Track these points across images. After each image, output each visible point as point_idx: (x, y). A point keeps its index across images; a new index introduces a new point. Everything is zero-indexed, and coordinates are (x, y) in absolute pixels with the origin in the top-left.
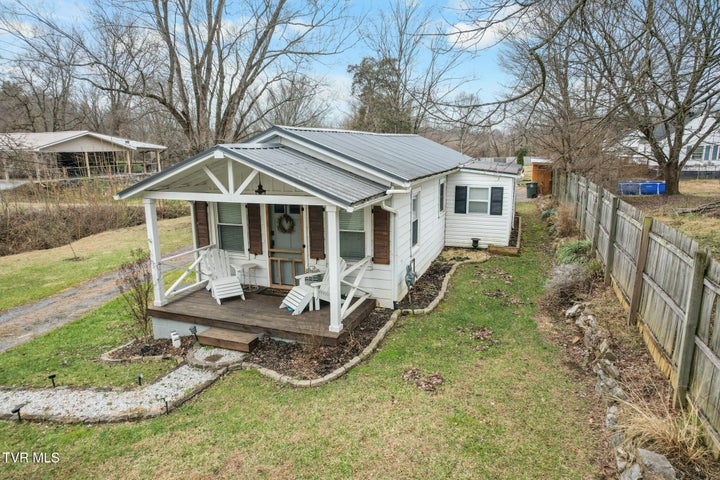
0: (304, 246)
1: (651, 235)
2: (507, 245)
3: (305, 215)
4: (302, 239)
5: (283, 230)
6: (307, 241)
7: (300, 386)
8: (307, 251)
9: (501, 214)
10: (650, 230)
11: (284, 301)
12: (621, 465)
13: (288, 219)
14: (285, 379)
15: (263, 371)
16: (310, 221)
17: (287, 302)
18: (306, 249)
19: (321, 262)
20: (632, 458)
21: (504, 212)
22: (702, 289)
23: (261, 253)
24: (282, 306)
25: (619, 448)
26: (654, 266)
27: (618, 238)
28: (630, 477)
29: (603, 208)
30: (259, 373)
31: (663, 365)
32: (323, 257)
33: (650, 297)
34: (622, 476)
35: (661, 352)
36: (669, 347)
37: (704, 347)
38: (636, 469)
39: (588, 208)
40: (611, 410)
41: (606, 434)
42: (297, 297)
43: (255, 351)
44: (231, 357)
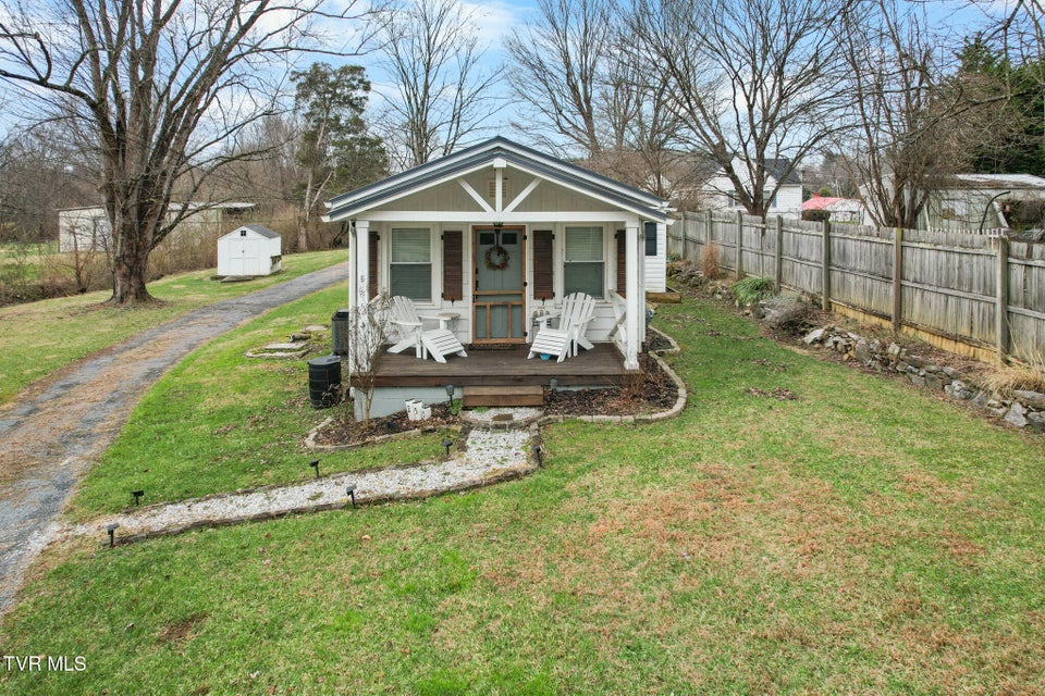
0: (525, 284)
1: (905, 244)
2: (664, 290)
3: (529, 244)
4: (523, 276)
5: (492, 266)
6: (529, 277)
8: (529, 290)
9: (655, 254)
10: (902, 239)
11: (532, 349)
12: (1001, 411)
13: (501, 251)
14: (629, 418)
16: (535, 252)
18: (527, 288)
19: (548, 303)
20: (1008, 402)
21: (658, 251)
22: (1007, 266)
23: (460, 298)
24: (530, 356)
25: (991, 401)
26: (918, 269)
27: (835, 260)
28: (1016, 414)
29: (784, 238)
30: (582, 421)
31: (962, 349)
32: (552, 295)
33: (917, 299)
34: (1006, 418)
35: (957, 339)
36: (964, 331)
37: (1020, 309)
38: (1017, 408)
39: (744, 243)
40: (955, 383)
41: (962, 402)
42: (552, 340)
43: (547, 404)
44: (524, 414)
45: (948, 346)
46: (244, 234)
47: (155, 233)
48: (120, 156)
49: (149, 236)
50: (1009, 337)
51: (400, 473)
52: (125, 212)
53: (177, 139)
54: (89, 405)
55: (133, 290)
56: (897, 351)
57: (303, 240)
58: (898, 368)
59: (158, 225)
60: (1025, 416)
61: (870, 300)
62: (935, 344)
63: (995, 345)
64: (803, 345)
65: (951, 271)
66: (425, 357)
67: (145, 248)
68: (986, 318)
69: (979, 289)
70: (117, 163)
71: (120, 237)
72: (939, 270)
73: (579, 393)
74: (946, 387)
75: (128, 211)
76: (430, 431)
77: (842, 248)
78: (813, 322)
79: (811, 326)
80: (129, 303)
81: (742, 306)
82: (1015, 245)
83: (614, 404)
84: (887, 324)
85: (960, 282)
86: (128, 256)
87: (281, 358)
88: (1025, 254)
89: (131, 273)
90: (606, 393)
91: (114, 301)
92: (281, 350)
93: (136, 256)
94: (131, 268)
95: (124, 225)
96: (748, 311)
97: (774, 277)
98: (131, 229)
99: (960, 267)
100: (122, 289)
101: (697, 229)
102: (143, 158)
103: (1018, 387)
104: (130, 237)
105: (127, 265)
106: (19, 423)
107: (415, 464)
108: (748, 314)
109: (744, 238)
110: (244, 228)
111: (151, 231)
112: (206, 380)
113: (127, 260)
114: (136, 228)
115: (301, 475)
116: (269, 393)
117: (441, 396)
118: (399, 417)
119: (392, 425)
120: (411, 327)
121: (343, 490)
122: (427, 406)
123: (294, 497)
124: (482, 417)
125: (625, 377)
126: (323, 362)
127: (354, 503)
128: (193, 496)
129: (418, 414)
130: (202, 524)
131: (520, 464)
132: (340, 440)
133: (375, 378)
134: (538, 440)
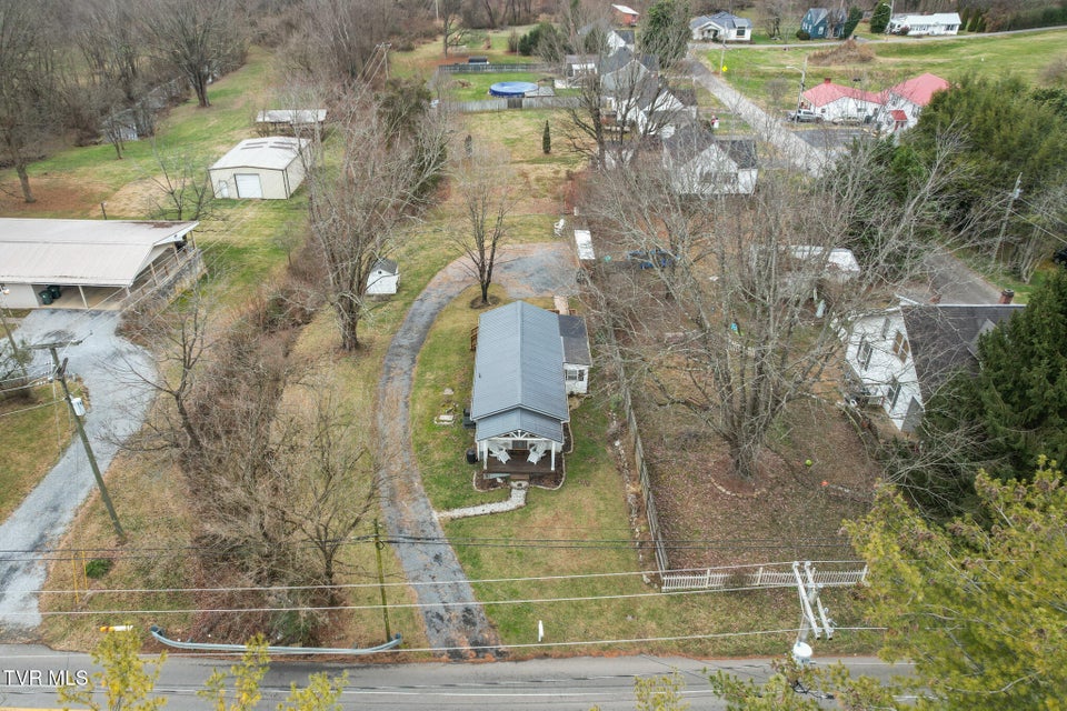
2: (586, 393)
7: (555, 490)
11: (528, 459)
14: (548, 489)
15: (539, 487)
17: (530, 459)
24: (527, 461)
30: (537, 487)
42: (534, 458)
43: (530, 480)
44: (525, 484)
46: (380, 273)
51: (498, 504)
55: (354, 345)
56: (626, 466)
58: (624, 471)
64: (613, 446)
66: (500, 460)
73: (538, 476)
76: (503, 487)
79: (619, 438)
80: (354, 351)
81: (610, 409)
83: (546, 482)
87: (448, 426)
89: (352, 339)
90: (545, 477)
91: (347, 351)
92: (446, 421)
96: (610, 413)
100: (349, 345)
107: (501, 501)
108: (610, 415)
110: (379, 270)
115: (478, 502)
116: (452, 453)
117: (505, 475)
118: (495, 480)
119: (493, 483)
120: (496, 453)
121: (488, 508)
122: (502, 478)
123: (479, 510)
124: (514, 484)
125: (550, 474)
126: (471, 453)
127: (491, 513)
128: (457, 506)
129: (499, 480)
130: (465, 517)
131: (522, 503)
132: (482, 488)
133: (489, 472)
134: (527, 494)
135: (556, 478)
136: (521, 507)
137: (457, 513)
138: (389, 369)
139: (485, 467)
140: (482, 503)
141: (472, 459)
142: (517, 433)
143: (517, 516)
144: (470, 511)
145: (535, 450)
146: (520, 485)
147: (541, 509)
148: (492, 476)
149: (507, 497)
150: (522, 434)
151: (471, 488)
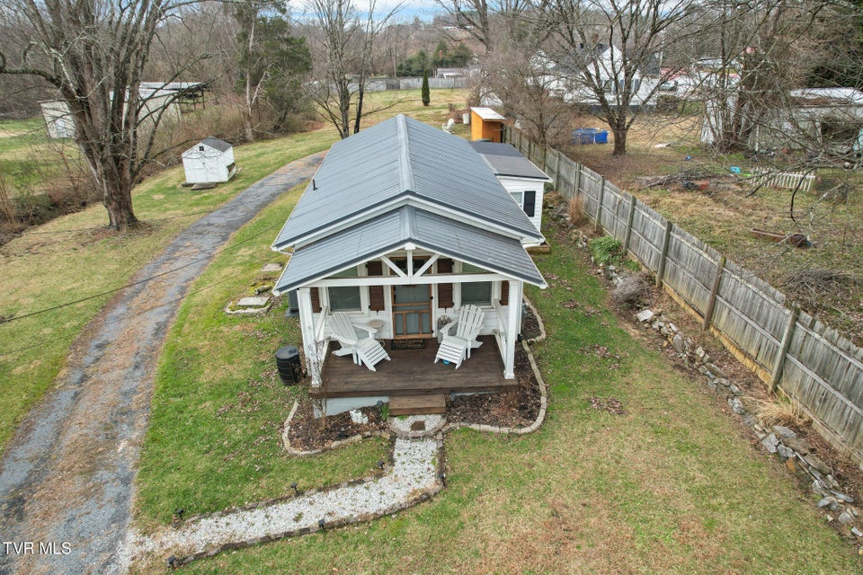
0: (432, 298)
1: (725, 269)
6: (435, 293)
7: (525, 434)
8: (435, 302)
9: (533, 215)
10: (724, 266)
11: (437, 356)
12: (761, 436)
14: (505, 430)
15: (475, 427)
17: (442, 354)
18: (433, 300)
19: (449, 310)
20: (767, 431)
21: (535, 213)
22: (794, 327)
23: (383, 309)
24: (436, 361)
25: (756, 426)
26: (730, 293)
27: (671, 253)
28: (770, 442)
29: (635, 215)
30: (472, 430)
31: (748, 363)
32: (452, 305)
33: (725, 313)
34: (763, 442)
35: (746, 355)
36: (753, 352)
37: (794, 360)
38: (772, 437)
39: (604, 203)
40: (736, 401)
41: (737, 416)
42: (453, 350)
43: (449, 411)
44: (433, 422)
45: (739, 356)
46: (201, 149)
47: (131, 171)
48: (87, 115)
49: (128, 175)
50: (782, 374)
51: (351, 490)
52: (103, 161)
53: (130, 91)
54: (123, 372)
55: (125, 219)
56: (702, 355)
57: (249, 132)
58: (700, 369)
59: (132, 164)
60: (776, 446)
61: (692, 296)
62: (731, 350)
63: (771, 372)
64: (636, 323)
65: (754, 307)
66: (360, 364)
67: (127, 185)
68: (770, 352)
69: (770, 330)
70: (85, 121)
71: (104, 181)
72: (746, 301)
73: (471, 397)
74: (729, 400)
75: (106, 160)
76: (368, 436)
77: (677, 247)
78: (647, 301)
79: (645, 305)
80: (125, 230)
81: (596, 264)
82: (803, 314)
83: (495, 411)
84: (699, 319)
85: (758, 318)
86: (115, 194)
87: (252, 315)
88: (808, 324)
89: (120, 208)
90: (490, 399)
91: (112, 230)
92: (251, 307)
93: (121, 194)
94: (119, 203)
95: (105, 171)
96: (599, 271)
97: (624, 241)
98: (111, 172)
99: (761, 307)
100: (116, 220)
101: (568, 171)
102: (106, 109)
103: (778, 421)
104: (112, 179)
105: (115, 201)
106: (76, 394)
107: (361, 482)
108: (599, 273)
109: (605, 199)
110: (201, 144)
111: (128, 171)
112: (201, 344)
113: (115, 197)
114: (115, 170)
115: (285, 489)
116: (249, 364)
117: (372, 402)
118: (345, 417)
119: (341, 429)
120: (349, 345)
121: (314, 509)
122: (364, 410)
123: (281, 518)
124: (402, 425)
125: (504, 388)
126: (286, 355)
127: (323, 527)
128: (216, 507)
129: (357, 418)
130: (228, 547)
131: (430, 483)
132: (306, 443)
133: (326, 394)
134: (442, 453)
135: (523, 400)
136: (427, 497)
137: (205, 533)
138: (176, 248)
139: (316, 382)
140: (299, 494)
141: (291, 370)
142: (401, 263)
143: (416, 531)
144: (251, 525)
145: (453, 332)
146: (419, 426)
147: (494, 500)
148: (335, 407)
149: (383, 465)
150: (418, 263)
151: (274, 446)
